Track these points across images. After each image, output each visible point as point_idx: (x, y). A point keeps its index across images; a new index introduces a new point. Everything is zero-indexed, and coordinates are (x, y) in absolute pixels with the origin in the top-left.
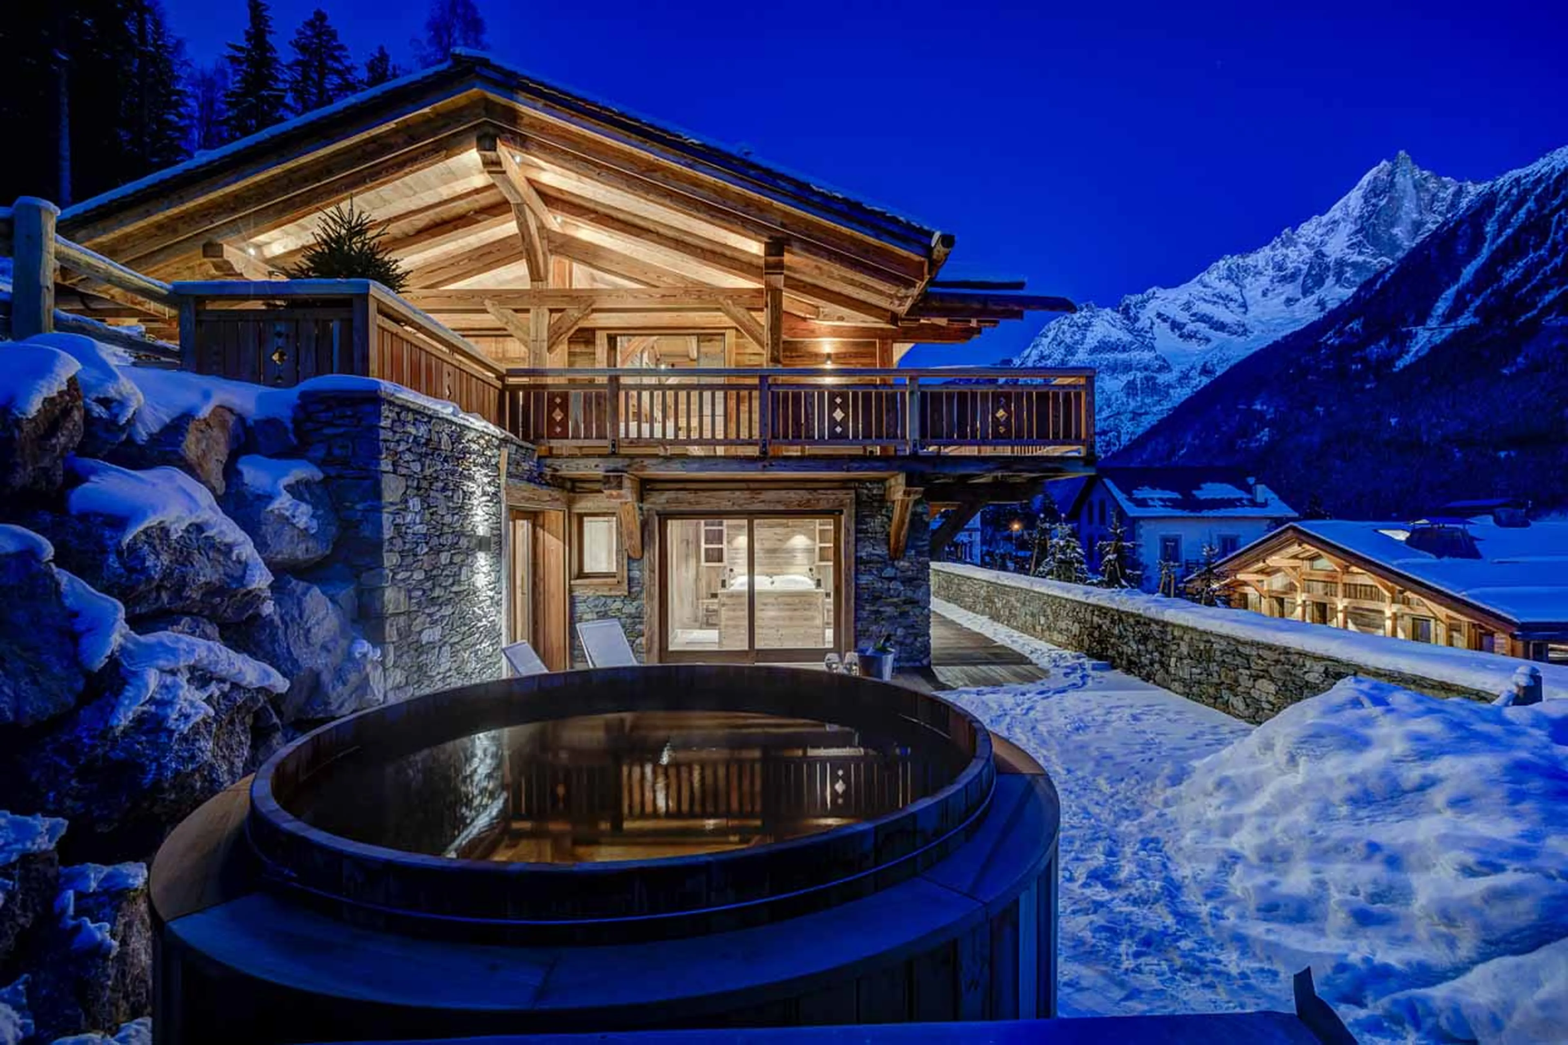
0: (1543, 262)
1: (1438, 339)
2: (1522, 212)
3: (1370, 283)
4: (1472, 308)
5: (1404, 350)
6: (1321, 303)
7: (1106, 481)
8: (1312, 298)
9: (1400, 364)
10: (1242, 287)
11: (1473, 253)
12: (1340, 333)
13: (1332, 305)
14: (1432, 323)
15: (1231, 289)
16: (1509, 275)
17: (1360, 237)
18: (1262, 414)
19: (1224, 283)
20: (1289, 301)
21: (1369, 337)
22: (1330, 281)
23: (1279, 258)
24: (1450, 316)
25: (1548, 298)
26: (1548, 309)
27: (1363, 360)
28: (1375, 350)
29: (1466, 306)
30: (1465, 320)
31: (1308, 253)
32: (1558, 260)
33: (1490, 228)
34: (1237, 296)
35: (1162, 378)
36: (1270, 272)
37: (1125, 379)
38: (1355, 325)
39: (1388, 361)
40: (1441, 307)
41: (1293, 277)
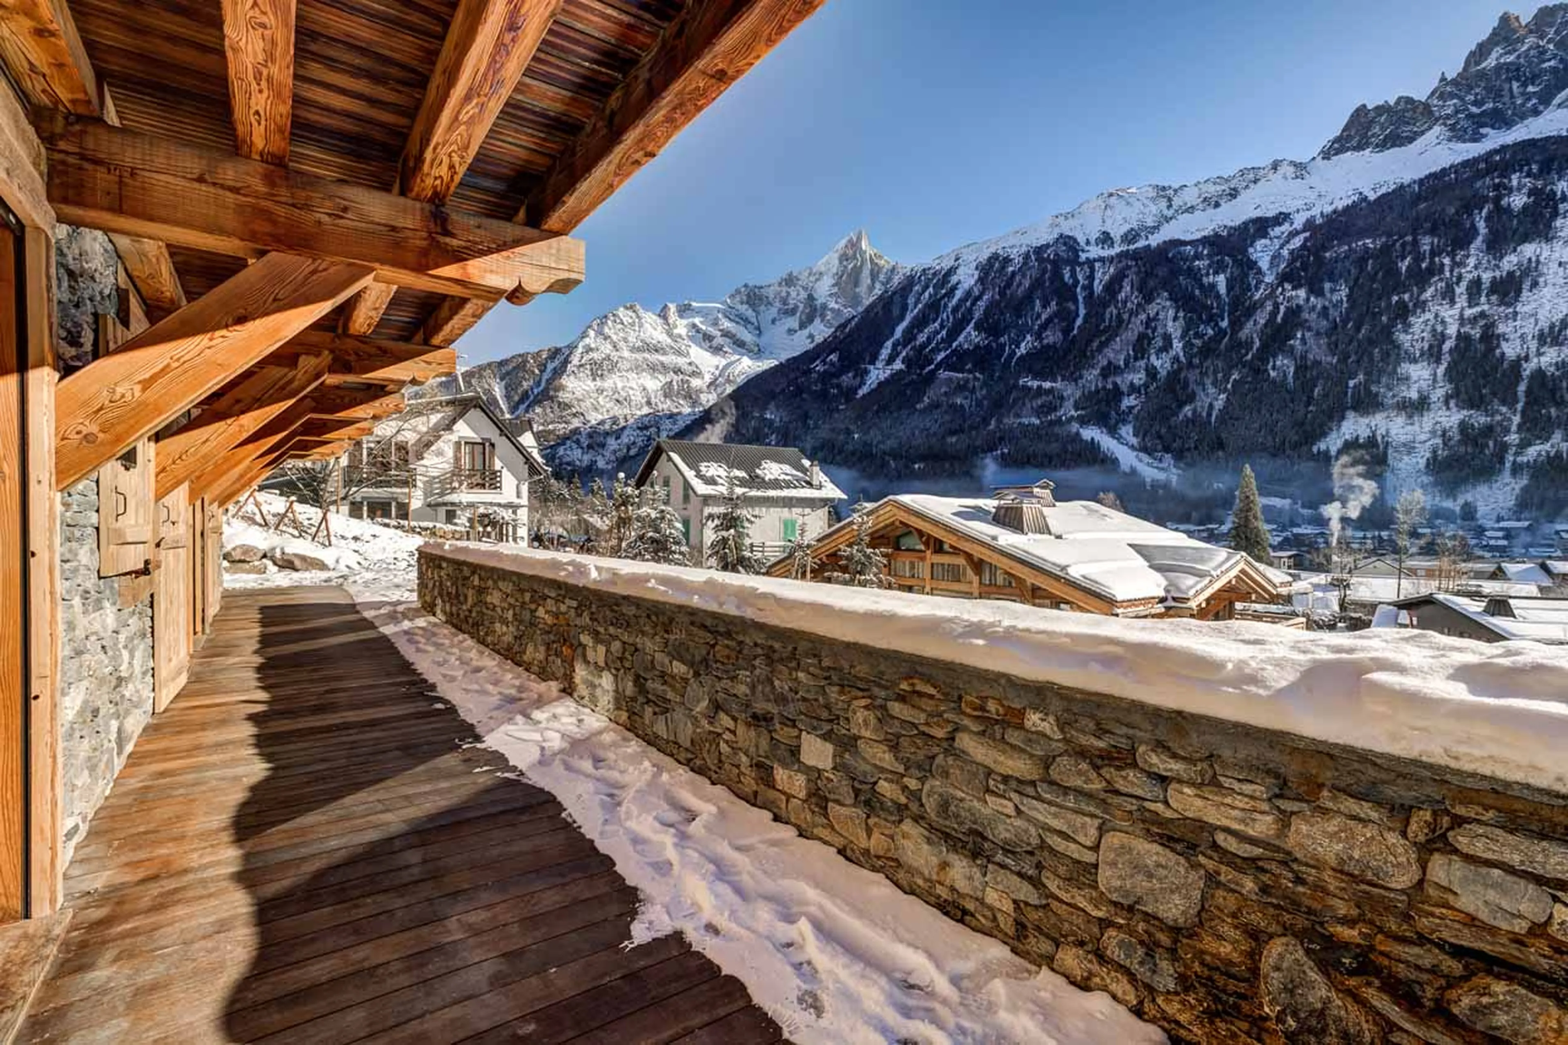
0: (937, 332)
1: (882, 378)
2: (927, 294)
3: (843, 326)
4: (901, 357)
5: (862, 383)
6: (811, 336)
7: (672, 454)
8: (806, 332)
9: (861, 393)
10: (758, 313)
11: (902, 318)
12: (824, 362)
13: (819, 339)
14: (880, 365)
15: (750, 313)
16: (922, 338)
17: (835, 290)
18: (771, 422)
19: (745, 306)
20: (791, 331)
21: (842, 370)
22: (817, 321)
23: (784, 294)
24: (890, 361)
25: (939, 358)
26: (939, 366)
27: (838, 386)
28: (847, 379)
29: (898, 355)
30: (898, 365)
31: (803, 295)
32: (944, 332)
33: (911, 301)
34: (754, 320)
35: (696, 383)
36: (778, 304)
37: (664, 379)
38: (833, 357)
39: (855, 390)
40: (885, 353)
41: (792, 312)
